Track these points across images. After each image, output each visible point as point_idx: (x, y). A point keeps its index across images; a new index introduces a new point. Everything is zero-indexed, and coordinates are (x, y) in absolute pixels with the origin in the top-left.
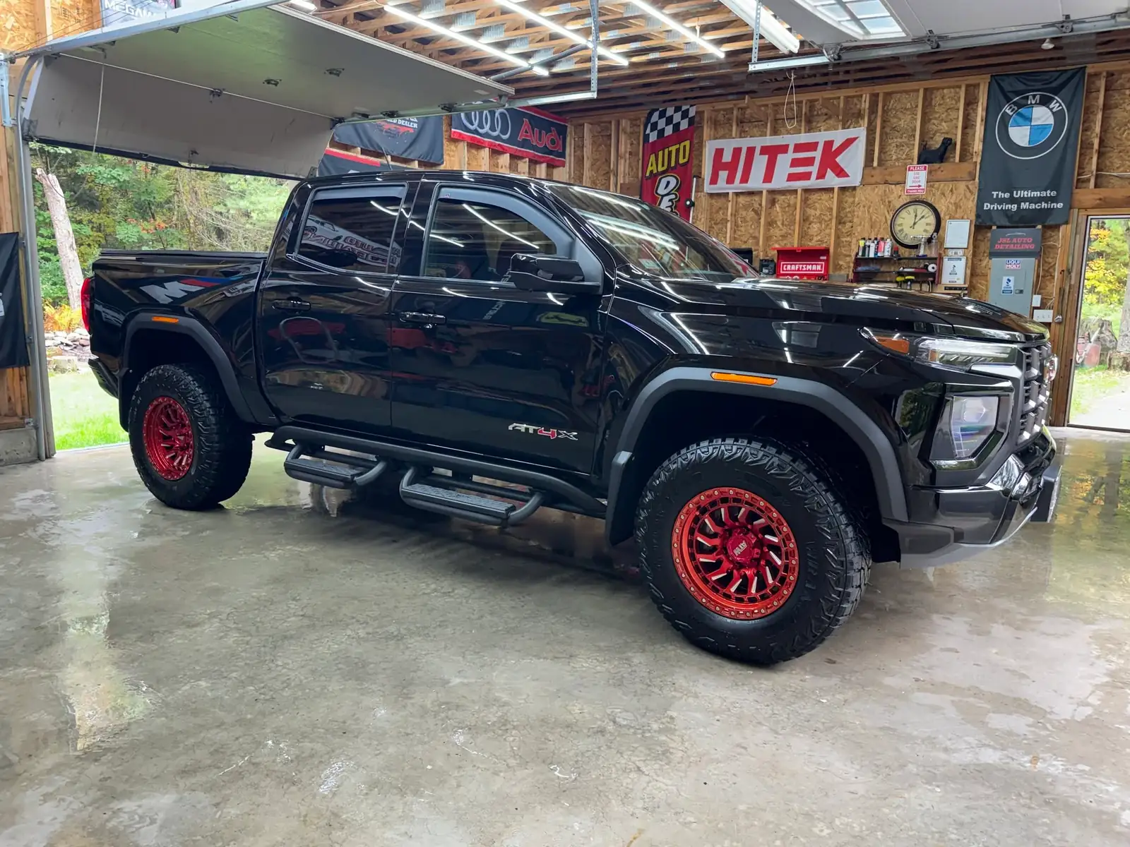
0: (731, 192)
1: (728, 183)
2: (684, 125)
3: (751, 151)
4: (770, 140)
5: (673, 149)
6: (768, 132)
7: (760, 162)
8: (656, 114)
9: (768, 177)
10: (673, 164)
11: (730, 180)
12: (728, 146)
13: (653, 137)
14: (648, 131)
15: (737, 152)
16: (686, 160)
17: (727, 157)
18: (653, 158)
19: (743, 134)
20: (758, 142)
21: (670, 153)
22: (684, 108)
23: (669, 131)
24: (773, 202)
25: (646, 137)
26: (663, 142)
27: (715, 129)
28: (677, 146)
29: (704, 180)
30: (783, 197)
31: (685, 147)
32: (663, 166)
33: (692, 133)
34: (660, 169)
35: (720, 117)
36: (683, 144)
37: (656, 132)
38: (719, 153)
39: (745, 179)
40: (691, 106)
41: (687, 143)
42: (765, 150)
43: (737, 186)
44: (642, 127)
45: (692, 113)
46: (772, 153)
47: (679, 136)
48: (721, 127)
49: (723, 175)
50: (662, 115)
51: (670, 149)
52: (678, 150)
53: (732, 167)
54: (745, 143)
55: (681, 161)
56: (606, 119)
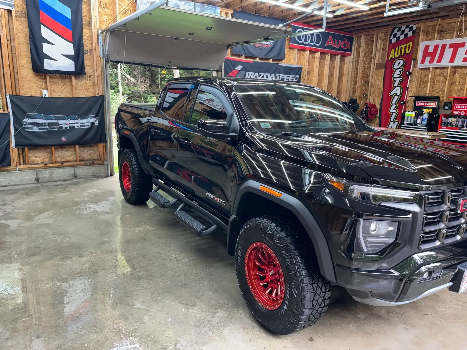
0: (431, 67)
1: (430, 63)
2: (410, 34)
3: (444, 46)
4: (455, 41)
5: (403, 46)
6: (454, 37)
7: (449, 52)
8: (397, 29)
9: (452, 60)
10: (402, 54)
11: (431, 61)
12: (432, 44)
13: (394, 41)
14: (391, 38)
15: (436, 47)
16: (409, 51)
17: (431, 50)
18: (393, 50)
19: (441, 38)
20: (448, 42)
21: (402, 48)
22: (411, 26)
23: (402, 37)
24: (455, 72)
25: (391, 41)
26: (399, 43)
27: (427, 35)
28: (406, 45)
29: (418, 61)
30: (461, 70)
31: (409, 45)
32: (397, 55)
33: (414, 39)
34: (396, 56)
35: (430, 29)
36: (408, 44)
37: (395, 38)
38: (427, 47)
39: (439, 61)
40: (414, 25)
41: (411, 43)
42: (451, 46)
43: (435, 64)
44: (389, 36)
45: (414, 28)
46: (455, 47)
47: (407, 39)
48: (429, 35)
49: (428, 59)
50: (399, 30)
51: (402, 46)
52: (406, 47)
53: (433, 55)
54: (440, 43)
55: (407, 52)
56: (372, 33)
